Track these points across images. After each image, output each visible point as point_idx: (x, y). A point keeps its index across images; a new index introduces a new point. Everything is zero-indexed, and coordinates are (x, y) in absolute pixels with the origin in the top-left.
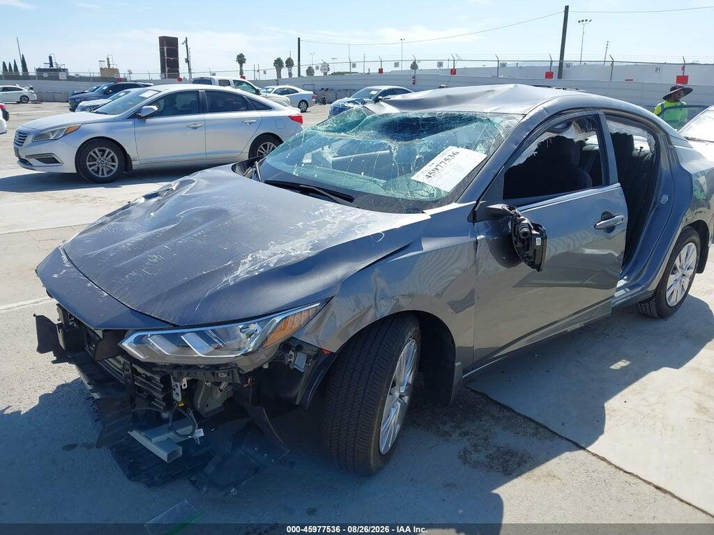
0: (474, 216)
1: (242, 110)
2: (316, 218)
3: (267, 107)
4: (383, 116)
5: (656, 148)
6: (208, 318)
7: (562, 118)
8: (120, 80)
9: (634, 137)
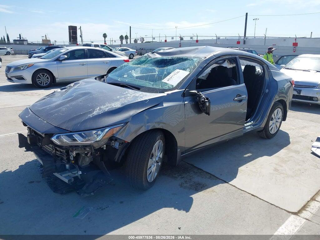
0: (184, 95)
1: (103, 58)
2: (124, 95)
3: (114, 56)
4: (154, 58)
5: (263, 71)
6: (82, 128)
7: (221, 59)
8: (51, 45)
9: (256, 67)
